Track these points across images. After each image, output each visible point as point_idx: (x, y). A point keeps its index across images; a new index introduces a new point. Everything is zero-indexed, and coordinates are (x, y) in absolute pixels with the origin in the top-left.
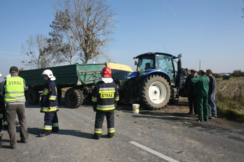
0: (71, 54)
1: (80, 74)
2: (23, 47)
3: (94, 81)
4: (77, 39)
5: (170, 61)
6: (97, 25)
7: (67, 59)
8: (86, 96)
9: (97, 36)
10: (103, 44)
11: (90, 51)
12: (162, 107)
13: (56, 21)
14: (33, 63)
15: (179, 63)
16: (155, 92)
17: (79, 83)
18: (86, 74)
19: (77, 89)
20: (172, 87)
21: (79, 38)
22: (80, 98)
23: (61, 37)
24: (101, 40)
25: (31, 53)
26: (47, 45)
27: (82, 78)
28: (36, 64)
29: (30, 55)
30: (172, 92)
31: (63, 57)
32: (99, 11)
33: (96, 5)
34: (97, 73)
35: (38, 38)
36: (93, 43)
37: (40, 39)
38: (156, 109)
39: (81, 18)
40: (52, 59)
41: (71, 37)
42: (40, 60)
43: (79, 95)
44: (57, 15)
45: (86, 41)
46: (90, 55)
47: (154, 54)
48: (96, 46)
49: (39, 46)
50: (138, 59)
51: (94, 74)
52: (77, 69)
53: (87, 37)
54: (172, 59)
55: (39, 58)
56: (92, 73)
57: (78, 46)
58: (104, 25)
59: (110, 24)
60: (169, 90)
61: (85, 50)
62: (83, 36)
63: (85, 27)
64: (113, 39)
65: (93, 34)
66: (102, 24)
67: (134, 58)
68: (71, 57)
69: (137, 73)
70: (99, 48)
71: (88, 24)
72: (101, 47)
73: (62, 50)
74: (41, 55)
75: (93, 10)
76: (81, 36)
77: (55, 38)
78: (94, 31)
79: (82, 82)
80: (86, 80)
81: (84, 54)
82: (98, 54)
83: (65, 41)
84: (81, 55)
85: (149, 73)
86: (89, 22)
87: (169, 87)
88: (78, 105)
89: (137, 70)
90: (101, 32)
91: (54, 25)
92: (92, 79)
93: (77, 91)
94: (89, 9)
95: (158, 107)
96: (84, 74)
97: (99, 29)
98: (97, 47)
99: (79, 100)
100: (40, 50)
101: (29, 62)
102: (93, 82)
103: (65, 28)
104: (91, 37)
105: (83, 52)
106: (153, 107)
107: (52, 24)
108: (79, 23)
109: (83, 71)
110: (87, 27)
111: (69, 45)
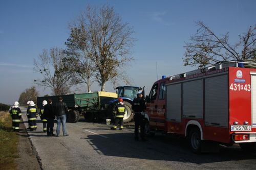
0: (88, 74)
1: (77, 100)
2: (35, 63)
3: (87, 105)
6: (113, 45)
7: (83, 80)
9: (114, 56)
11: (107, 72)
13: (72, 39)
14: (47, 82)
17: (76, 106)
18: (81, 100)
23: (78, 56)
24: (119, 60)
25: (45, 70)
27: (78, 103)
28: (51, 83)
29: (44, 73)
34: (90, 99)
35: (53, 52)
37: (55, 53)
42: (56, 78)
43: (77, 114)
44: (72, 31)
45: (102, 62)
46: (107, 77)
48: (113, 67)
49: (54, 62)
55: (55, 76)
56: (86, 99)
57: (94, 66)
58: (121, 44)
61: (101, 71)
63: (102, 46)
65: (110, 54)
68: (88, 78)
71: (104, 43)
73: (78, 71)
74: (56, 72)
75: (109, 28)
78: (111, 50)
79: (78, 106)
80: (81, 104)
81: (100, 76)
83: (82, 60)
84: (97, 76)
86: (105, 41)
88: (76, 121)
90: (118, 52)
91: (70, 44)
92: (86, 103)
93: (75, 111)
94: (106, 28)
97: (116, 49)
99: (77, 117)
100: (56, 66)
101: (43, 81)
103: (82, 46)
104: (108, 57)
105: (99, 73)
107: (67, 42)
108: (95, 41)
109: (79, 98)
110: (104, 46)
111: (86, 64)
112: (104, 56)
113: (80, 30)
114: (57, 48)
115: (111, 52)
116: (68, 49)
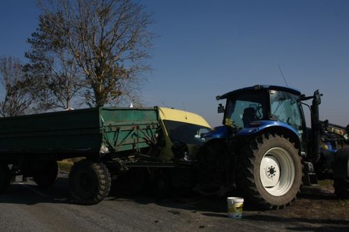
0: (67, 93)
1: (107, 130)
3: (134, 145)
4: (81, 65)
5: (295, 105)
6: (118, 42)
7: (59, 103)
8: (115, 177)
9: (118, 62)
10: (130, 76)
11: (106, 88)
12: (287, 202)
13: (40, 33)
15: (314, 110)
16: (272, 171)
17: (104, 149)
18: (118, 130)
19: (98, 163)
20: (304, 159)
21: (84, 64)
22: (103, 182)
23: (51, 62)
24: (127, 68)
26: (20, 77)
27: (110, 137)
30: (305, 170)
31: (52, 98)
32: (123, 16)
33: (118, 5)
34: (141, 127)
35: (5, 64)
36: (110, 73)
37: (7, 66)
38: (275, 207)
39: (90, 26)
40: (30, 103)
41: (70, 63)
42: (8, 104)
43: (103, 176)
44: (42, 20)
45: (98, 71)
46: (106, 97)
47: (266, 89)
48: (116, 80)
49: (6, 79)
50: (225, 100)
51: (135, 131)
52: (102, 118)
53: (100, 62)
54: (298, 101)
55: (7, 100)
56: (130, 128)
57: (83, 78)
58: (131, 42)
59: (144, 40)
60: (300, 166)
61: (95, 86)
62: (92, 61)
63: (97, 43)
64: (147, 68)
65: (112, 58)
66: (128, 40)
67: (219, 98)
68: (68, 99)
69: (226, 130)
70: (123, 83)
71: (103, 38)
72: (125, 81)
73: (52, 86)
74: (9, 94)
75: (111, 12)
76: (90, 60)
77: (38, 63)
78: (114, 51)
79: (109, 147)
80: (118, 143)
81: (93, 95)
82: (120, 93)
83: (58, 69)
84: (87, 95)
85: (260, 128)
86: (104, 34)
87: (299, 159)
88: (99, 197)
89: (224, 122)
90: (126, 53)
91: (37, 40)
92: (130, 140)
93: (98, 167)
94: (106, 12)
95: (279, 203)
96: (114, 129)
97: (123, 49)
98: (120, 81)
99: (103, 187)
100: (8, 86)
102: (130, 147)
103: (57, 45)
104: (107, 63)
105: (92, 90)
106: (269, 204)
107: (31, 38)
108: (85, 36)
109: (113, 123)
110: (101, 43)
111: (64, 76)
112: (101, 60)
113: (54, 19)
114: (10, 58)
115: (114, 54)
116: (34, 52)
